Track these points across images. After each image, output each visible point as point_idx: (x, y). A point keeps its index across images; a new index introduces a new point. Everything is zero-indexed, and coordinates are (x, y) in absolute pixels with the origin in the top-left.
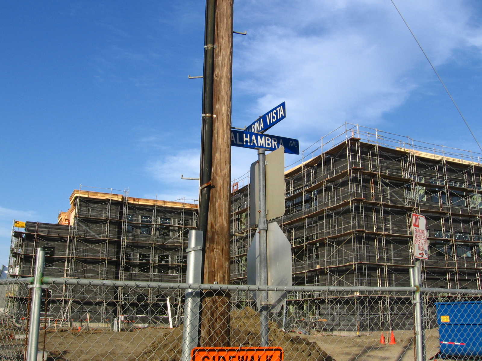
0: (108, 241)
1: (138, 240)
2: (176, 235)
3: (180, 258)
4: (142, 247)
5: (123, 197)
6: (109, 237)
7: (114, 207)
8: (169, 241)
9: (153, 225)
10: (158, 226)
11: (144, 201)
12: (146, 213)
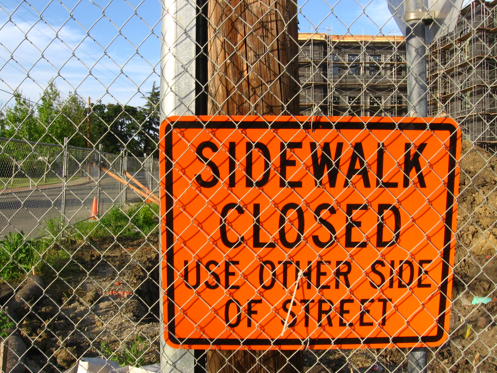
0: (313, 85)
1: (346, 82)
2: (389, 73)
3: (394, 99)
4: (350, 89)
5: (326, 36)
6: (314, 81)
7: (317, 48)
8: (380, 80)
9: (362, 63)
10: (368, 65)
11: (349, 38)
12: (353, 52)
